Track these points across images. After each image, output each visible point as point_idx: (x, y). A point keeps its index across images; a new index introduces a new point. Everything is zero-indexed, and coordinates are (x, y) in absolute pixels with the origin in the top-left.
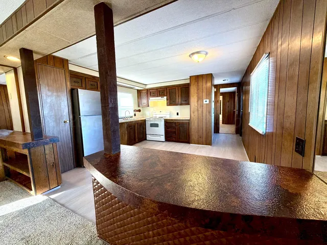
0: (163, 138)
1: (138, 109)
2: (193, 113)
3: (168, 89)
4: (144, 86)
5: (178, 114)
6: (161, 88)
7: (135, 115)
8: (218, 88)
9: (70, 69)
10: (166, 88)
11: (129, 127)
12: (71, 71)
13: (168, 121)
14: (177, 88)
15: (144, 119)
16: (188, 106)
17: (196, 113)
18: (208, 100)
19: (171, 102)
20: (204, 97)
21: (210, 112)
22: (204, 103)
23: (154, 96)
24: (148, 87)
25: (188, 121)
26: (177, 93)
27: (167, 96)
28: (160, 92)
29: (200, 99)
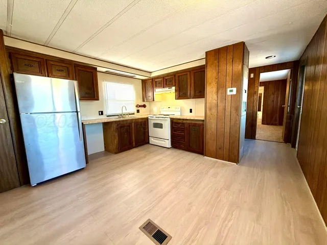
0: (168, 144)
1: (143, 104)
2: (210, 109)
3: (177, 75)
4: (148, 75)
5: (191, 111)
6: (168, 75)
7: (138, 111)
8: (257, 72)
9: (6, 44)
10: (175, 74)
11: (121, 127)
12: (8, 48)
13: (175, 121)
14: (188, 73)
15: (146, 117)
16: (203, 100)
17: (214, 111)
18: (235, 90)
19: (181, 94)
20: (229, 84)
21: (238, 109)
22: (229, 93)
23: (160, 87)
24: (153, 75)
25: (201, 123)
26: (189, 80)
27: (175, 86)
28: (166, 80)
29: (221, 87)
